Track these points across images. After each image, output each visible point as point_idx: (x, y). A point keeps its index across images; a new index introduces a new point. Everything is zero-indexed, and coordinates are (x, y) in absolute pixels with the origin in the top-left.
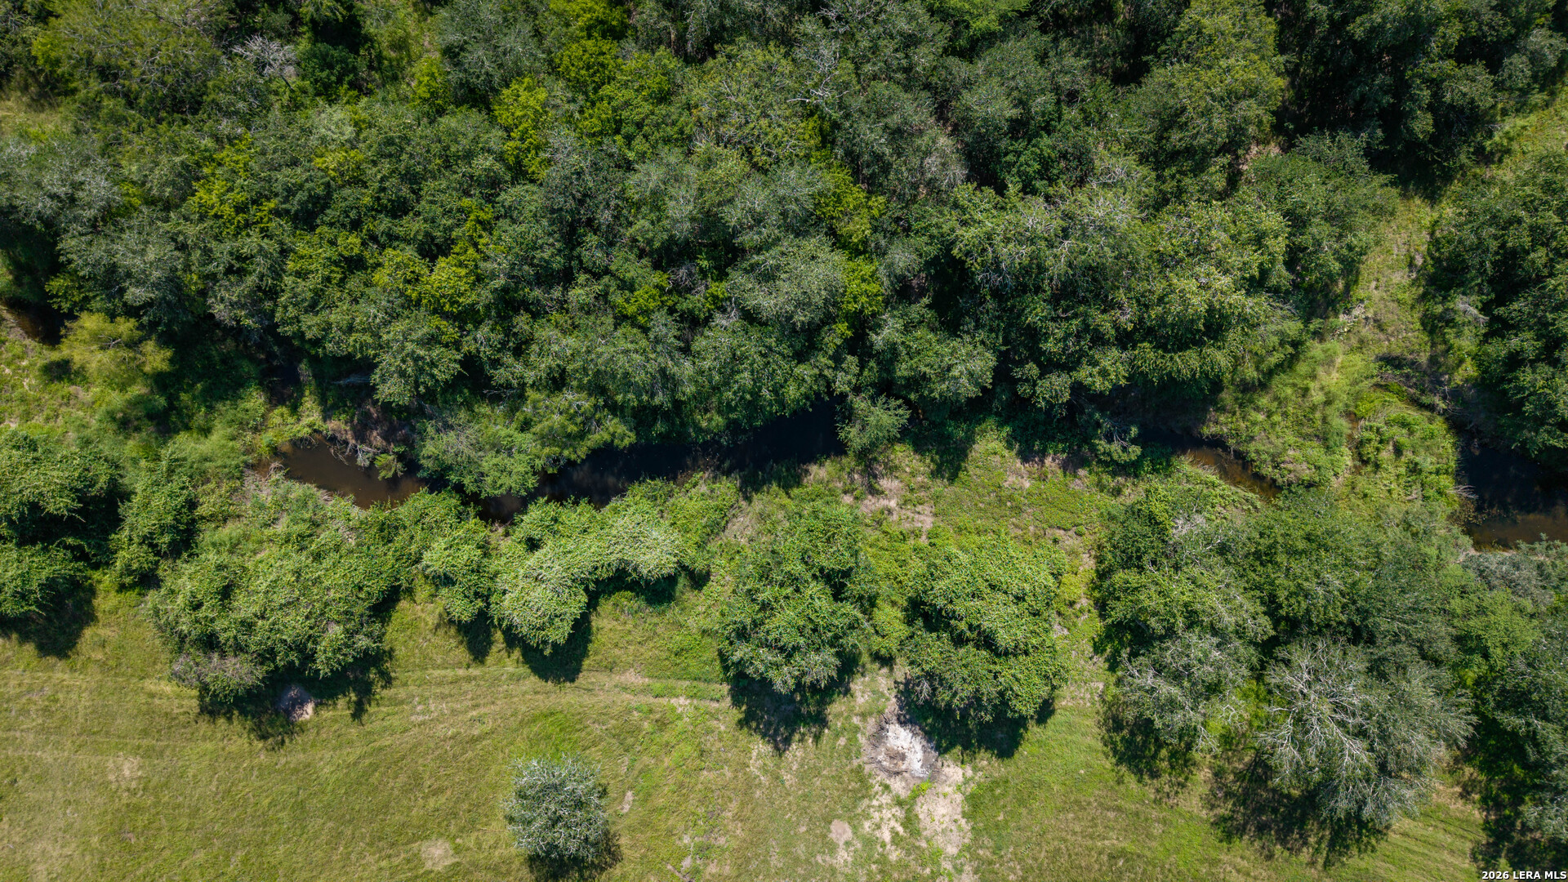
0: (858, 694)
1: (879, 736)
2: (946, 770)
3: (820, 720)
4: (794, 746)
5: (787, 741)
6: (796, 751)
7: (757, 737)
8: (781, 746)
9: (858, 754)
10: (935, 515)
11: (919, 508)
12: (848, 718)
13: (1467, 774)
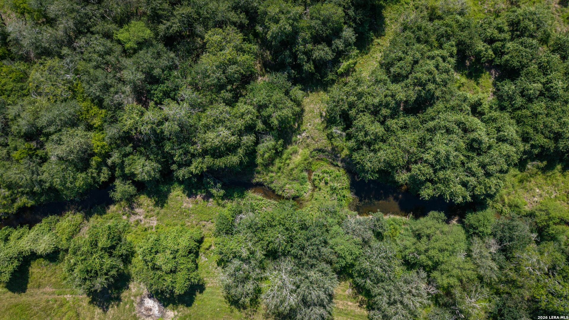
0: (132, 288)
1: (141, 303)
2: (167, 313)
3: (118, 299)
4: (110, 309)
5: (107, 308)
6: (111, 311)
7: (96, 307)
8: (105, 310)
9: (134, 310)
10: (158, 220)
11: (152, 218)
12: (129, 297)
13: (360, 298)
